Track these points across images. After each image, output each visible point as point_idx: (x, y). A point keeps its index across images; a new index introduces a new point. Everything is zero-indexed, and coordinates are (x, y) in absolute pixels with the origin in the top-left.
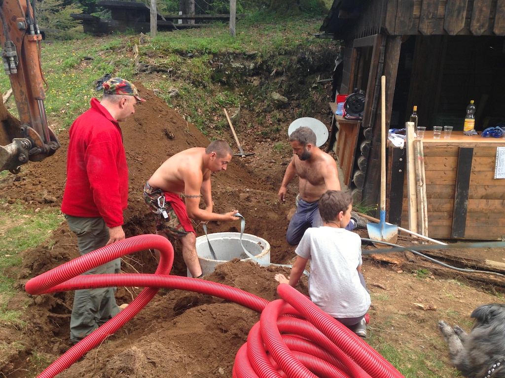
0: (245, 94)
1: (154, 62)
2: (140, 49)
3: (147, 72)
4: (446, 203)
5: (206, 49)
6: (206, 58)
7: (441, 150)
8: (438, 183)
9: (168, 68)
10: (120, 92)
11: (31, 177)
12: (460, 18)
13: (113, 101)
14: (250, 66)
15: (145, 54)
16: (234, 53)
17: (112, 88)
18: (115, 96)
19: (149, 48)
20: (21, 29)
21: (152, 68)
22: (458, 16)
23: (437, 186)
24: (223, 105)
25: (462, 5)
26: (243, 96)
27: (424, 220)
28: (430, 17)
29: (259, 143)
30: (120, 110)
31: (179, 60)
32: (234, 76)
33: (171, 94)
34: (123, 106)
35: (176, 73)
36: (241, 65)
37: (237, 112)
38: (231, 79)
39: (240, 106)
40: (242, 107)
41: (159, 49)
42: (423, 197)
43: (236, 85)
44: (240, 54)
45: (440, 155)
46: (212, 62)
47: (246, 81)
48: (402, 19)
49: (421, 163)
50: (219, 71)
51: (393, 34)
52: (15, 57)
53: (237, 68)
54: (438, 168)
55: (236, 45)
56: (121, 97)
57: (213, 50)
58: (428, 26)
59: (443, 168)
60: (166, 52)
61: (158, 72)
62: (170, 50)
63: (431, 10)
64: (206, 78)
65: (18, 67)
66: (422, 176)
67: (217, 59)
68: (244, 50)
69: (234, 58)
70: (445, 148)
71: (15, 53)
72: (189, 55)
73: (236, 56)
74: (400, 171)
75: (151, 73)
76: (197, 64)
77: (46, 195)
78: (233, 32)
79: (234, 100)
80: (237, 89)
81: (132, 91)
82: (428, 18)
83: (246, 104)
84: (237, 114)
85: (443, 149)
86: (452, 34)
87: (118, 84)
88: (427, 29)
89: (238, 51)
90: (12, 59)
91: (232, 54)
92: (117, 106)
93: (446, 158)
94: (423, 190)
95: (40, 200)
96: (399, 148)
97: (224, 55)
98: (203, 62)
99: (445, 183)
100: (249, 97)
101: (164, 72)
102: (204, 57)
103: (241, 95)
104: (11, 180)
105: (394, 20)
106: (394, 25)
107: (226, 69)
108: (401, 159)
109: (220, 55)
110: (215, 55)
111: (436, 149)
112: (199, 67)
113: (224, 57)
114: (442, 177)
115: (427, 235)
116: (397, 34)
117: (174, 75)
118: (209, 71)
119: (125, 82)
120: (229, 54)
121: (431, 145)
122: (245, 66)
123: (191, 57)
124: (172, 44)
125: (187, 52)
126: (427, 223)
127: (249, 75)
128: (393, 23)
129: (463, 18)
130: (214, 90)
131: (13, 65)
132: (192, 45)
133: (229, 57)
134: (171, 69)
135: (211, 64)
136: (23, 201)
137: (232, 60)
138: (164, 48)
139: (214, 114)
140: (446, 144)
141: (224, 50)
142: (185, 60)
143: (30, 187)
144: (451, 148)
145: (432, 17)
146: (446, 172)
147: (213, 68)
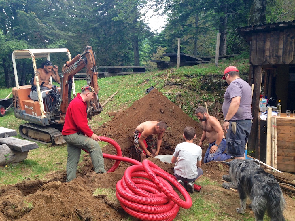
0: (219, 95)
1: (174, 80)
2: (169, 75)
3: (170, 85)
4: (292, 152)
5: (200, 73)
6: (199, 78)
7: (287, 122)
8: (287, 140)
9: (179, 83)
10: (87, 90)
11: (109, 126)
12: (290, 55)
13: (84, 94)
14: (223, 81)
15: (171, 77)
16: (214, 75)
17: (84, 89)
18: (85, 92)
19: (174, 74)
20: (92, 70)
21: (172, 83)
22: (289, 54)
23: (287, 142)
24: (205, 100)
25: (291, 49)
26: (218, 96)
27: (274, 159)
28: (274, 56)
29: (222, 120)
30: (87, 97)
31: (186, 79)
32: (214, 86)
33: (177, 95)
34: (87, 95)
35: (183, 85)
36: (218, 80)
37: (212, 104)
38: (212, 88)
39: (215, 101)
40: (216, 102)
41: (178, 75)
42: (274, 147)
43: (215, 90)
44: (217, 75)
45: (287, 125)
46: (202, 80)
47: (221, 89)
48: (259, 58)
49: (275, 129)
50: (206, 84)
51: (255, 65)
52: (90, 79)
53: (215, 82)
54: (287, 133)
55: (216, 71)
56: (87, 92)
57: (203, 74)
58: (273, 60)
59: (289, 132)
60: (180, 76)
61: (175, 85)
62: (183, 75)
63: (274, 53)
64: (198, 87)
65: (91, 83)
66: (275, 135)
67: (205, 78)
68: (220, 73)
69: (214, 77)
70: (290, 122)
71: (90, 78)
72: (191, 76)
73: (215, 76)
74: (265, 132)
75: (171, 85)
76: (194, 81)
77: (110, 133)
78: (217, 65)
79: (212, 98)
80: (215, 93)
81: (92, 90)
82: (273, 57)
83: (219, 100)
84: (212, 105)
85: (288, 122)
86: (287, 63)
87: (86, 87)
88: (273, 62)
89: (216, 74)
90: (89, 80)
91: (213, 75)
92: (86, 95)
93: (291, 127)
94: (274, 143)
95: (108, 135)
96: (263, 121)
97: (209, 76)
98: (198, 80)
99: (291, 141)
100: (222, 97)
101: (177, 84)
102: (198, 77)
103: (217, 96)
104: (102, 127)
105: (255, 58)
106: (255, 61)
107: (209, 83)
108: (264, 126)
109: (206, 76)
110: (204, 76)
111: (285, 122)
112: (194, 82)
113: (209, 77)
114: (289, 137)
115: (276, 167)
116: (257, 65)
117: (181, 86)
118: (200, 84)
119: (89, 87)
120: (211, 75)
121: (282, 120)
122: (220, 81)
123: (192, 78)
124: (184, 72)
125: (190, 75)
126: (276, 161)
127: (223, 86)
128: (255, 60)
129: (292, 55)
130: (202, 93)
131: (89, 82)
132: (193, 72)
133: (212, 77)
134: (181, 83)
135: (201, 81)
136: (102, 135)
137: (213, 78)
138: (180, 74)
139: (199, 104)
140: (290, 120)
141: (208, 74)
142: (189, 79)
143: (107, 130)
144: (293, 122)
145: (275, 56)
146: (291, 135)
147: (202, 82)
